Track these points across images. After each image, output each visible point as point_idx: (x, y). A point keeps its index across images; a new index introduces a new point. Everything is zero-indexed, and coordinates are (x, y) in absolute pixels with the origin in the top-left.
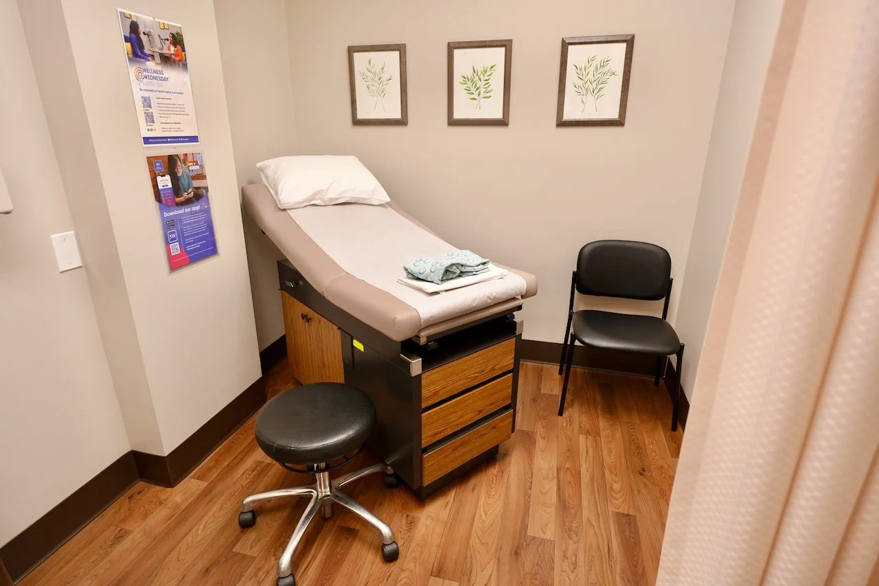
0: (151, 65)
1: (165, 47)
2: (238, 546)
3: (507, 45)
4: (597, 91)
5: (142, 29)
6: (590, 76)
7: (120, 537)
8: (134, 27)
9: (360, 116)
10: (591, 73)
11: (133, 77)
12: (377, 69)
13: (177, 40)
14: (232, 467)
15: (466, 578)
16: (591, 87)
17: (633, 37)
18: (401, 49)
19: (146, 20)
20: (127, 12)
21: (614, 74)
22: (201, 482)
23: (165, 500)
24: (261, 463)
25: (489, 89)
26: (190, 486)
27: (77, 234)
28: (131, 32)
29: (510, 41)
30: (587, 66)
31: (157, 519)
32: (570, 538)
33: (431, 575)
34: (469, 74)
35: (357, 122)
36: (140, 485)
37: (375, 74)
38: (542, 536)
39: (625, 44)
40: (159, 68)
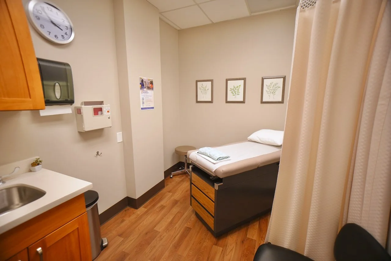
0: (145, 89)
1: (149, 85)
2: (155, 228)
3: (244, 79)
4: (274, 93)
5: (144, 81)
6: (271, 88)
7: (123, 221)
8: (142, 81)
9: (198, 100)
10: (272, 87)
11: (141, 93)
12: (204, 86)
13: (152, 83)
14: (154, 206)
15: (225, 247)
16: (272, 91)
17: (285, 76)
18: (212, 81)
19: (145, 79)
20: (141, 77)
21: (279, 87)
22: (145, 209)
23: (135, 213)
24: (163, 205)
25: (239, 92)
26: (141, 210)
27: (122, 133)
28: (142, 82)
29: (245, 78)
30: (270, 85)
31: (133, 217)
32: (262, 240)
33: (214, 244)
34: (233, 88)
35: (197, 102)
36: (128, 207)
37: (203, 88)
38: (252, 238)
39: (283, 79)
40: (147, 90)
